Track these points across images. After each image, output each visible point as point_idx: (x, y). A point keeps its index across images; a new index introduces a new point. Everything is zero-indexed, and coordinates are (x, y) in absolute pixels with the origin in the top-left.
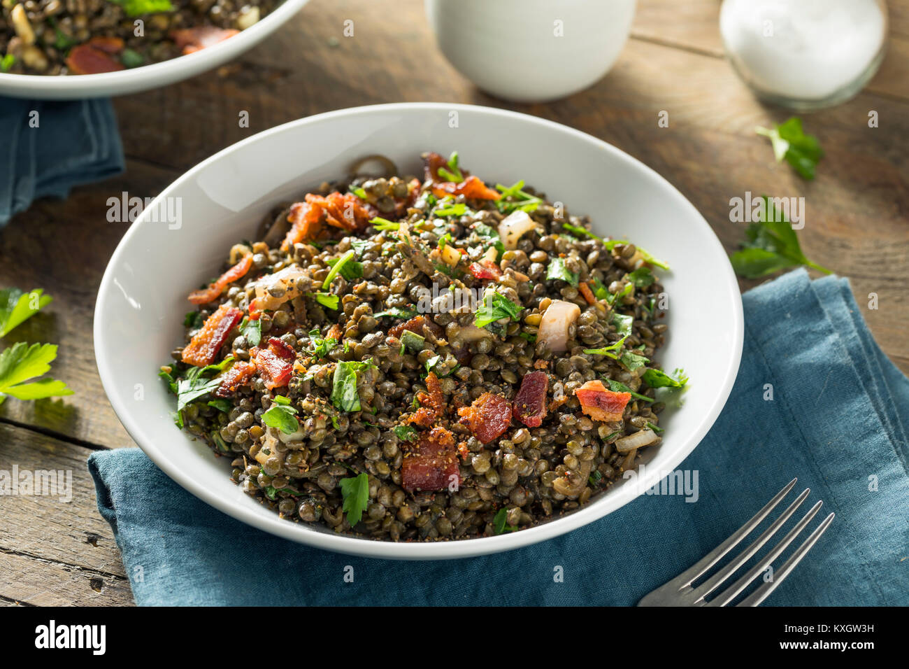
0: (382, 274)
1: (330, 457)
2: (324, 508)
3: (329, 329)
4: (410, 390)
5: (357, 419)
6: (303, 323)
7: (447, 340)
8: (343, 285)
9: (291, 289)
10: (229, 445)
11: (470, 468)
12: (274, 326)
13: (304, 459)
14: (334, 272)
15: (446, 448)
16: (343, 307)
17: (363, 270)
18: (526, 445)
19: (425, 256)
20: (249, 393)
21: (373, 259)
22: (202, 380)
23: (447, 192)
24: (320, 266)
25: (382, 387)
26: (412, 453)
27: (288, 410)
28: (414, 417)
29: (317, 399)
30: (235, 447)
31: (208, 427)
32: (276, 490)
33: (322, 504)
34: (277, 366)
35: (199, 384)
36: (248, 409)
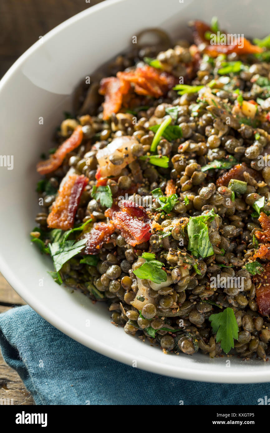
0: (197, 133)
1: (196, 297)
2: (199, 340)
3: (165, 186)
4: (247, 229)
5: (212, 263)
6: (141, 182)
7: (265, 182)
8: (169, 147)
9: (127, 156)
10: (103, 293)
12: (119, 189)
13: (174, 301)
14: (157, 137)
16: (173, 166)
17: (182, 132)
19: (230, 113)
22: (69, 242)
23: (219, 53)
24: (143, 132)
25: (224, 231)
26: (262, 283)
27: (156, 264)
29: (179, 252)
30: (109, 295)
31: (80, 278)
32: (155, 330)
33: (197, 337)
34: (136, 226)
35: (67, 245)
36: (114, 263)
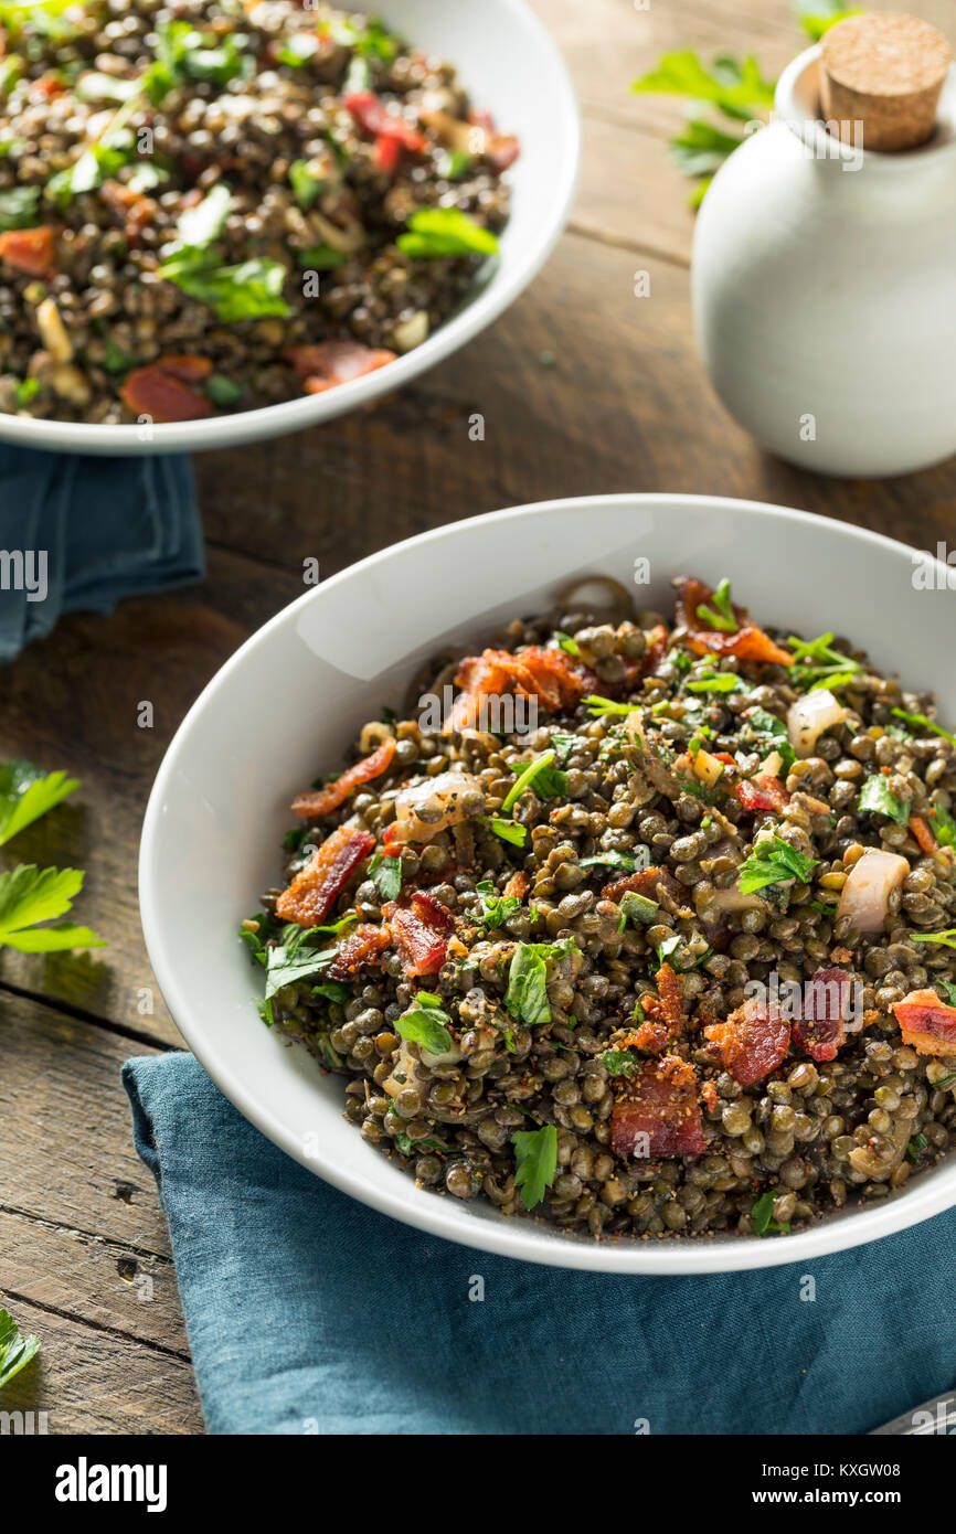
0: (596, 792)
1: (500, 1094)
2: (485, 1176)
3: (509, 879)
4: (631, 990)
5: (544, 1036)
6: (468, 865)
7: (694, 910)
8: (534, 808)
9: (451, 809)
10: (343, 1057)
11: (718, 1124)
12: (421, 868)
13: (458, 1094)
14: (521, 785)
15: (683, 1091)
16: (532, 845)
17: (566, 784)
18: (809, 1091)
19: (667, 767)
20: (377, 976)
21: (584, 767)
22: (305, 950)
23: (710, 650)
24: (499, 771)
25: (586, 984)
26: (629, 1095)
27: (436, 1017)
28: (636, 1037)
29: (483, 1002)
30: (352, 1063)
31: (313, 1024)
32: (413, 1141)
33: (483, 1169)
34: (423, 941)
35: (300, 955)
36: (375, 1004)
